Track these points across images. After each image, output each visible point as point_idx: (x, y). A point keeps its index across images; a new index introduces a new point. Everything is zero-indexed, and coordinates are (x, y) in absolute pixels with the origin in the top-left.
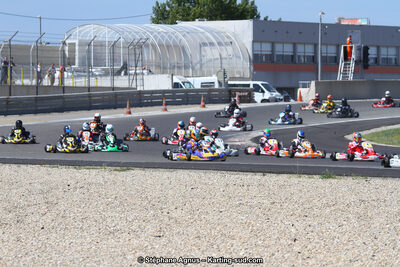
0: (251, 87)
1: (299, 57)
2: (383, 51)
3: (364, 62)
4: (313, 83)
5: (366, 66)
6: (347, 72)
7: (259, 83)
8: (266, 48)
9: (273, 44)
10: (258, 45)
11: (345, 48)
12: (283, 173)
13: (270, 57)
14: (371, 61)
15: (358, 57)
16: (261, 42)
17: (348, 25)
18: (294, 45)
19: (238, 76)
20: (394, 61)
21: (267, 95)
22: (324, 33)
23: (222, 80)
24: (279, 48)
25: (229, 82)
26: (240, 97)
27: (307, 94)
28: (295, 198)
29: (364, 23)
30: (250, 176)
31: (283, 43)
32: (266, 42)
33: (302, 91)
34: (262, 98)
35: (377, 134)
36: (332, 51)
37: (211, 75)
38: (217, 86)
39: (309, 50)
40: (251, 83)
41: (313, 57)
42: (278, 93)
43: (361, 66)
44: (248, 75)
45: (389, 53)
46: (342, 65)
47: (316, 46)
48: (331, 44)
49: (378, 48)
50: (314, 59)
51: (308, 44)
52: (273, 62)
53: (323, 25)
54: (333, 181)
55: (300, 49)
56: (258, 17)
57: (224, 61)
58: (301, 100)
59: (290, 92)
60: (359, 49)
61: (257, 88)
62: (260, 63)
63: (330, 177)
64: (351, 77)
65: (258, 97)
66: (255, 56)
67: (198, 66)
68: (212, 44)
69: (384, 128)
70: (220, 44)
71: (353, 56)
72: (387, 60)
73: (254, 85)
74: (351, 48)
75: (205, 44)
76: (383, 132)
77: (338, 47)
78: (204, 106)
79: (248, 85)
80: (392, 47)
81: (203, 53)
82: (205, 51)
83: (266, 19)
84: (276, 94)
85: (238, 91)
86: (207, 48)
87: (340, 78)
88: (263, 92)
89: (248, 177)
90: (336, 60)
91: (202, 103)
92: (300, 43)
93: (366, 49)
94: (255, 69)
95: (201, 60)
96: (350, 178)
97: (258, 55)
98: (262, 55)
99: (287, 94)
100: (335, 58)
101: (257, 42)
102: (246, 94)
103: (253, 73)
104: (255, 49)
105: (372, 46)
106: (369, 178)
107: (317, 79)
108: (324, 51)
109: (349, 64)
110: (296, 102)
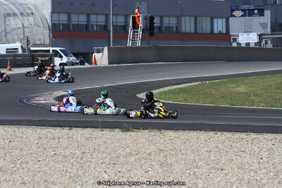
0: (51, 52)
1: (92, 25)
2: (166, 20)
3: (150, 30)
4: (106, 48)
5: (152, 34)
6: (135, 39)
7: (57, 49)
8: (63, 18)
9: (69, 15)
10: (56, 16)
12: (87, 127)
13: (67, 26)
14: (155, 31)
15: (145, 26)
16: (59, 13)
18: (88, 15)
19: (39, 43)
20: (175, 29)
21: (65, 60)
22: (115, 5)
23: (25, 46)
24: (74, 18)
25: (32, 49)
27: (101, 58)
28: (102, 149)
31: (78, 14)
32: (63, 13)
33: (97, 56)
34: (60, 62)
35: (165, 93)
36: (121, 20)
37: (15, 43)
38: (20, 52)
39: (101, 19)
40: (51, 49)
41: (105, 26)
43: (147, 33)
44: (47, 42)
45: (170, 22)
46: (131, 32)
47: (107, 16)
48: (120, 15)
49: (161, 17)
50: (105, 28)
51: (100, 14)
52: (69, 30)
54: (132, 134)
55: (93, 18)
57: (26, 30)
58: (96, 64)
59: (85, 57)
60: (145, 18)
61: (56, 54)
62: (58, 32)
63: (128, 130)
64: (139, 44)
65: (57, 61)
66: (54, 25)
67: (3, 33)
68: (15, 15)
69: (170, 88)
70: (22, 14)
71: (140, 25)
72: (169, 28)
73: (53, 51)
74: (139, 17)
75: (9, 15)
76: (170, 90)
77: (126, 17)
78: (10, 70)
79: (49, 51)
80: (173, 16)
81: (7, 23)
82: (9, 21)
84: (73, 59)
85: (42, 56)
86: (11, 19)
87: (129, 44)
88: (61, 57)
89: (57, 131)
90: (125, 28)
91: (9, 67)
92: (93, 14)
93: (152, 18)
94: (54, 37)
95: (5, 29)
96: (147, 131)
97: (56, 24)
98: (60, 24)
99: (82, 59)
100: (124, 26)
101: (55, 12)
102: (47, 58)
103: (52, 40)
104: (54, 19)
105: (157, 16)
106: (163, 131)
107: (110, 45)
108: (115, 21)
109: (137, 32)
110: (91, 66)
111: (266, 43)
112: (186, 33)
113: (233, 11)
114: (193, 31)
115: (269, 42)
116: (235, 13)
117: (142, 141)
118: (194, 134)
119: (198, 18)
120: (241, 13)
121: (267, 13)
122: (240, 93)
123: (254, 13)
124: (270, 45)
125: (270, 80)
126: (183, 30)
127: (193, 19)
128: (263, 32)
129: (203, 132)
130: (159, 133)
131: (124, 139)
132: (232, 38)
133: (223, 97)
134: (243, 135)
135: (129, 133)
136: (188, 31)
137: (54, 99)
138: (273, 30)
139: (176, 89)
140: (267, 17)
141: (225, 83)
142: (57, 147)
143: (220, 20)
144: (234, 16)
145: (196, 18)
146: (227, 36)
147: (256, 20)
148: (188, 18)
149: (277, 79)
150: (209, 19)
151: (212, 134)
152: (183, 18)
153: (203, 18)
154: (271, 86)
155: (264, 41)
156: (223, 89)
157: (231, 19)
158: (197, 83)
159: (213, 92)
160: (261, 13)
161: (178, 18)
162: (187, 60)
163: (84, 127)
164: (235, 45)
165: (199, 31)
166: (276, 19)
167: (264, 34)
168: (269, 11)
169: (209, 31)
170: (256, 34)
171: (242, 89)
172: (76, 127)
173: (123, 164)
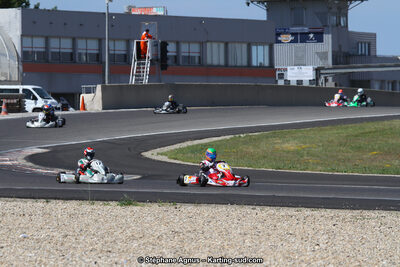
0: (21, 92)
1: (80, 54)
2: (184, 48)
3: (162, 62)
4: (99, 87)
5: (164, 67)
6: (140, 74)
7: (30, 87)
8: (39, 44)
9: (47, 39)
10: (28, 41)
11: (138, 43)
12: (71, 199)
13: (43, 55)
14: (169, 62)
15: (155, 55)
16: (32, 36)
17: (141, 15)
18: (74, 40)
19: (3, 78)
20: (197, 60)
21: (40, 103)
22: (111, 26)
24: (54, 44)
26: (7, 104)
27: (92, 101)
28: (92, 230)
29: (161, 13)
30: (29, 203)
31: (60, 38)
32: (38, 36)
33: (86, 97)
34: (33, 106)
35: (182, 150)
36: (120, 47)
39: (93, 46)
40: (20, 87)
41: (98, 55)
42: (54, 100)
43: (158, 66)
44: (15, 77)
45: (190, 49)
46: (134, 65)
47: (101, 41)
48: (119, 39)
49: (178, 43)
50: (98, 57)
51: (91, 38)
52: (47, 61)
53: (110, 15)
54: (136, 209)
55: (81, 44)
56: (28, 4)
58: (84, 109)
59: (70, 99)
60: (155, 45)
61: (28, 94)
62: (32, 64)
63: (130, 204)
64: (146, 81)
65: (29, 105)
66: (25, 53)
69: (189, 143)
71: (148, 54)
72: (189, 58)
73: (24, 90)
74: (145, 43)
76: (188, 147)
77: (128, 43)
79: (17, 90)
80: (195, 42)
83: (37, 7)
84: (52, 101)
85: (8, 98)
87: (132, 81)
88: (35, 99)
89: (28, 205)
90: (126, 58)
92: (81, 38)
93: (164, 45)
94: (24, 71)
96: (156, 205)
97: (28, 52)
98: (33, 52)
99: (65, 102)
100: (125, 56)
101: (27, 36)
102: (15, 101)
103: (22, 75)
104: (24, 45)
105: (171, 41)
106: (178, 205)
107: (104, 82)
108: (111, 48)
109: (144, 64)
110: (78, 112)
111: (326, 80)
112: (212, 66)
113: (278, 35)
114: (222, 62)
115: (330, 79)
116: (283, 38)
117: (149, 218)
118: (222, 209)
119: (230, 45)
120: (290, 38)
121: (328, 38)
122: (288, 152)
123: (308, 38)
124: (331, 84)
125: (331, 133)
126: (209, 61)
127: (222, 46)
128: (320, 65)
129: (235, 206)
130: (173, 208)
131: (123, 217)
132: (277, 72)
133: (264, 157)
134: (292, 211)
135: (130, 208)
136: (215, 63)
137: (25, 159)
138: (336, 61)
139: (197, 145)
140: (328, 43)
141: (267, 137)
142: (28, 228)
143: (260, 48)
144: (280, 42)
145: (226, 44)
146: (270, 71)
147: (312, 47)
148: (215, 45)
149: (340, 131)
150: (245, 46)
151: (248, 209)
152: (209, 44)
153: (237, 45)
154: (332, 141)
155: (322, 77)
156: (264, 146)
157: (277, 47)
158: (228, 137)
159: (251, 149)
160: (319, 38)
161: (202, 44)
162: (213, 104)
163: (67, 199)
164: (281, 83)
165: (231, 62)
166: (340, 47)
167: (323, 68)
168: (330, 36)
169: (245, 63)
170: (311, 68)
171: (291, 145)
172: (55, 199)
173: (121, 252)
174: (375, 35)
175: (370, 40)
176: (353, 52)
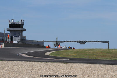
114: (6, 40)
127: (6, 37)
140: (20, 38)
147: (17, 38)
161: (3, 37)
168: (20, 36)
170: (17, 41)
174: (26, 36)
175: (25, 37)
176: (23, 39)
